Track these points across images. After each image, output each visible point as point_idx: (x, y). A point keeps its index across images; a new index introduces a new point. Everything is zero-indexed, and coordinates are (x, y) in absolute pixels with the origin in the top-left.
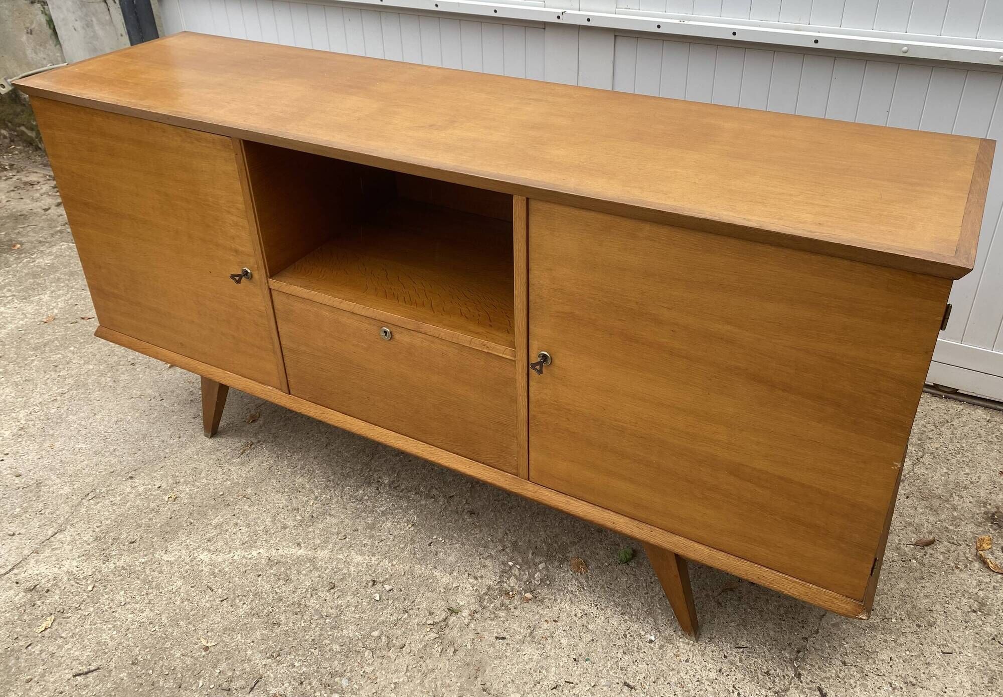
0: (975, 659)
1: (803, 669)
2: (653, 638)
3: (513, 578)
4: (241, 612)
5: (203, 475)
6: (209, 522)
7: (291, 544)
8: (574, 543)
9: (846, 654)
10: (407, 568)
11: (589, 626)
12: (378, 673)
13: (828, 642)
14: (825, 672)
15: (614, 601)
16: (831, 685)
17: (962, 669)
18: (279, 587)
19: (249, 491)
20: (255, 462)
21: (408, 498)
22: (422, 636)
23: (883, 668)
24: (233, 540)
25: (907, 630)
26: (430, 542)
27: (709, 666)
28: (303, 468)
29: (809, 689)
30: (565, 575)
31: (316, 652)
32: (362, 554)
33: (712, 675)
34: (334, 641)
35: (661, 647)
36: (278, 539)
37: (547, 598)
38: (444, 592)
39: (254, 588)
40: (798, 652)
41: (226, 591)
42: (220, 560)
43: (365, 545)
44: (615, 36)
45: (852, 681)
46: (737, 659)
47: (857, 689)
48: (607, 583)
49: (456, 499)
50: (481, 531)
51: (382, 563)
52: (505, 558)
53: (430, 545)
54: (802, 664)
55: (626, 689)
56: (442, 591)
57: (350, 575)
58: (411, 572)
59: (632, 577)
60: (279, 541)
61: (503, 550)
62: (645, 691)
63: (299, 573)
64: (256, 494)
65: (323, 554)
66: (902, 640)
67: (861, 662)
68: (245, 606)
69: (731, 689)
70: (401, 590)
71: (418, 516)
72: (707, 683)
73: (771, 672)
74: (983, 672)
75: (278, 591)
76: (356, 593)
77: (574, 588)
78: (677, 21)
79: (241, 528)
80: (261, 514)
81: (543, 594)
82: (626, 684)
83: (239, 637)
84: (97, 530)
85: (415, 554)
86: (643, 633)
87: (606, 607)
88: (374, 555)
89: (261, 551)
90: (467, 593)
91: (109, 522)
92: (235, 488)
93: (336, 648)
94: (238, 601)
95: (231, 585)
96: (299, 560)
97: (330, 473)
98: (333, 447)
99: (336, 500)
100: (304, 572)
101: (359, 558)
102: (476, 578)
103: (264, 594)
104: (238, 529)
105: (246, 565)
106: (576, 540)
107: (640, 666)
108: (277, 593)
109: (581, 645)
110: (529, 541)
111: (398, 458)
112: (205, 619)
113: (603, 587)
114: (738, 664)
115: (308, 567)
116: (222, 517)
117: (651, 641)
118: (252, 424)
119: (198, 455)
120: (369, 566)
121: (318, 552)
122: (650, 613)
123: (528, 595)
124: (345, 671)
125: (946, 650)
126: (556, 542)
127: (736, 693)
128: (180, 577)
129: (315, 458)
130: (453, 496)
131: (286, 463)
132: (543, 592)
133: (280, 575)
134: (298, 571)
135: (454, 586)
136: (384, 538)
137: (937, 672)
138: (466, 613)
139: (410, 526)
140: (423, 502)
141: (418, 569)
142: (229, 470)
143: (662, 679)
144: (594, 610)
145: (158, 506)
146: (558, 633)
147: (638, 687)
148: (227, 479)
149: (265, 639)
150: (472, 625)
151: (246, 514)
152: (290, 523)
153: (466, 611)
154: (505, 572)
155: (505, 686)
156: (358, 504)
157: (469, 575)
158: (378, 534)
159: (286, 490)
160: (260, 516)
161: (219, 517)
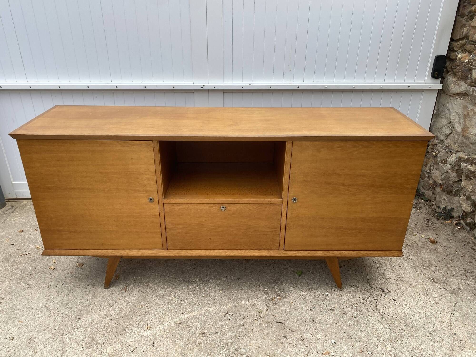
0: (408, 265)
1: (372, 285)
2: (327, 294)
3: (270, 294)
4: (181, 345)
5: (115, 305)
6: (136, 321)
7: (179, 315)
8: (280, 276)
9: (379, 277)
10: (232, 305)
11: (306, 298)
12: (251, 342)
13: (372, 275)
14: (377, 283)
15: (307, 288)
16: (382, 286)
17: (407, 269)
18: (189, 331)
20: (134, 293)
21: (211, 282)
22: (256, 324)
23: (390, 276)
24: (153, 323)
25: (387, 264)
26: (232, 293)
27: (349, 295)
28: (158, 287)
29: (378, 289)
30: (285, 286)
31: (224, 345)
32: (211, 307)
33: (351, 297)
34: (227, 339)
35: (332, 295)
37: (286, 296)
38: (251, 308)
39: (179, 335)
40: (367, 281)
41: (168, 341)
42: (155, 332)
43: (209, 304)
44: (224, 93)
45: (386, 283)
46: (354, 290)
47: (388, 284)
48: (300, 284)
49: (229, 276)
50: (247, 283)
51: (221, 308)
52: (262, 289)
54: (371, 284)
55: (332, 311)
56: (251, 307)
57: (213, 316)
58: (235, 306)
59: (306, 279)
60: (173, 315)
61: (259, 287)
62: (338, 309)
63: (192, 323)
64: (146, 303)
65: (196, 313)
66: (388, 267)
67: (384, 277)
68: (181, 343)
69: (359, 298)
70: (236, 313)
71: (220, 287)
72: (352, 300)
73: (365, 289)
74: (412, 267)
75: (190, 332)
76: (220, 320)
77: (292, 289)
78: (249, 85)
79: (152, 317)
81: (283, 295)
82: (331, 310)
83: (189, 354)
84: (84, 344)
85: (230, 300)
86: (323, 294)
87: (306, 291)
88: (215, 306)
89: (169, 322)
90: (260, 304)
91: (86, 339)
92: (135, 305)
93: (230, 341)
94: (177, 343)
95: (168, 338)
96: (188, 319)
97: (172, 286)
98: (164, 276)
99: (183, 293)
100: (194, 322)
101: (211, 309)
102: (258, 299)
103: (185, 336)
105: (168, 329)
106: (280, 275)
107: (330, 303)
108: (190, 333)
109: (309, 305)
110: (265, 280)
111: (195, 271)
112: (169, 355)
113: (300, 285)
114: (355, 291)
115: (194, 320)
117: (327, 295)
118: (119, 279)
119: (104, 299)
120: (217, 310)
121: (193, 313)
122: (320, 287)
123: (279, 297)
124: (240, 347)
125: (400, 266)
126: (274, 278)
127: (361, 299)
128: (144, 345)
129: (160, 282)
130: (227, 276)
131: (149, 288)
132: (283, 294)
133: (185, 327)
134: (191, 323)
135: (253, 304)
136: (214, 299)
137: (402, 272)
138: (265, 311)
139: (220, 291)
140: (218, 282)
141: (236, 304)
142: (126, 299)
143: (339, 304)
144: (303, 293)
145: (105, 324)
146: (299, 304)
147: (335, 309)
148: (128, 303)
149: (201, 350)
150: (270, 314)
151: (149, 312)
152: (172, 308)
153: (264, 310)
154: (266, 293)
155: (296, 326)
156: (193, 291)
157: (255, 299)
158: (211, 298)
159: (158, 297)
160: (156, 310)
161: (138, 317)
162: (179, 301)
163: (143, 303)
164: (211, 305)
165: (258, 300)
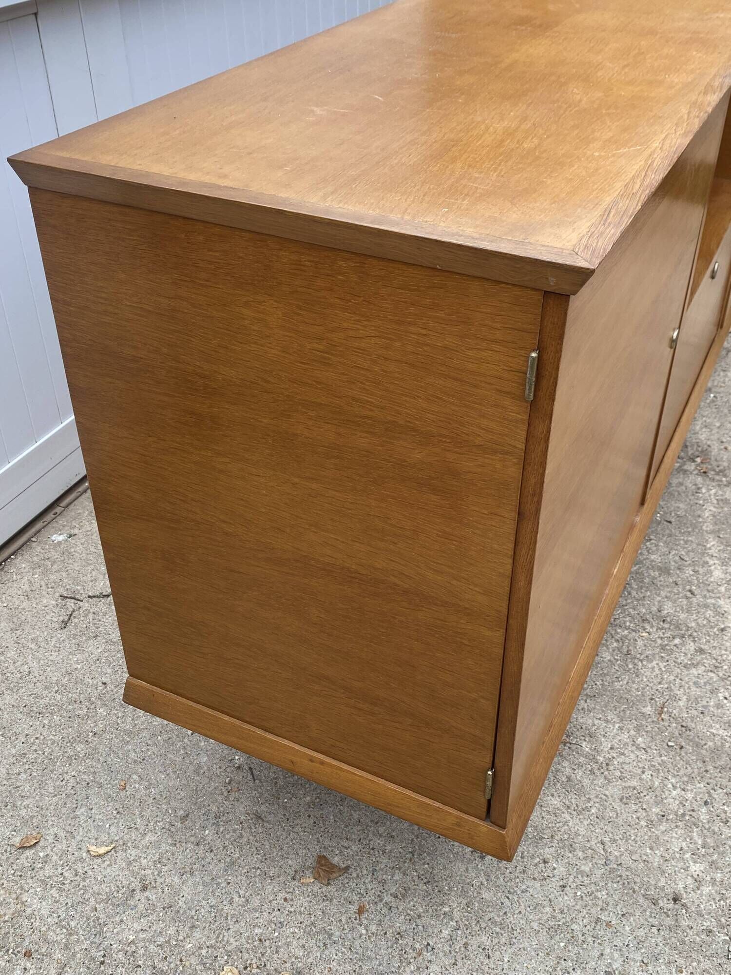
2: (711, 396)
3: (684, 468)
19: (648, 710)
26: (666, 522)
32: (710, 572)
35: (718, 393)
36: (724, 652)
37: (698, 448)
43: (696, 572)
53: (670, 522)
64: (652, 699)
80: (687, 683)
85: (687, 532)
86: (709, 400)
88: (705, 563)
92: (649, 729)
99: (631, 610)
102: (699, 488)
104: (725, 701)
116: (711, 727)
117: (715, 397)
123: (699, 460)
148: (633, 745)
152: (691, 646)
154: (680, 471)
156: (632, 588)
157: (697, 493)
158: (673, 563)
159: (631, 666)
160: (691, 683)
161: (713, 731)
162: (666, 626)
163: (649, 708)
164: (701, 571)
165: (704, 490)
